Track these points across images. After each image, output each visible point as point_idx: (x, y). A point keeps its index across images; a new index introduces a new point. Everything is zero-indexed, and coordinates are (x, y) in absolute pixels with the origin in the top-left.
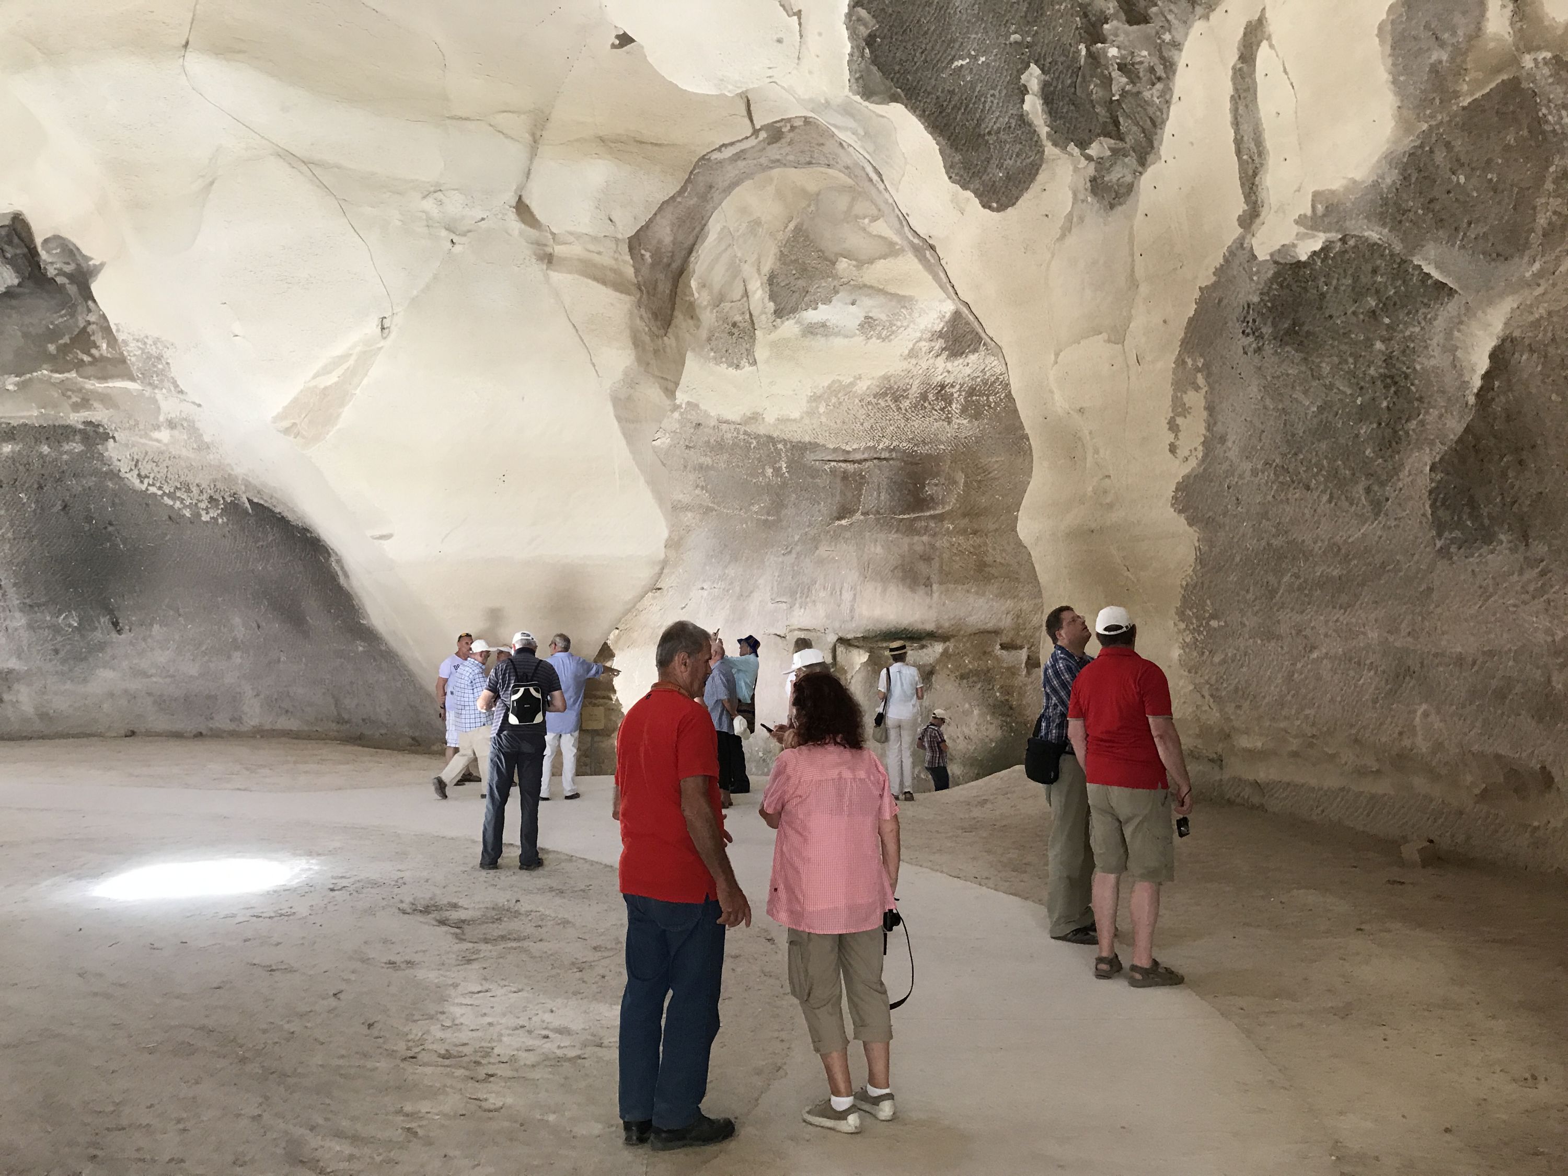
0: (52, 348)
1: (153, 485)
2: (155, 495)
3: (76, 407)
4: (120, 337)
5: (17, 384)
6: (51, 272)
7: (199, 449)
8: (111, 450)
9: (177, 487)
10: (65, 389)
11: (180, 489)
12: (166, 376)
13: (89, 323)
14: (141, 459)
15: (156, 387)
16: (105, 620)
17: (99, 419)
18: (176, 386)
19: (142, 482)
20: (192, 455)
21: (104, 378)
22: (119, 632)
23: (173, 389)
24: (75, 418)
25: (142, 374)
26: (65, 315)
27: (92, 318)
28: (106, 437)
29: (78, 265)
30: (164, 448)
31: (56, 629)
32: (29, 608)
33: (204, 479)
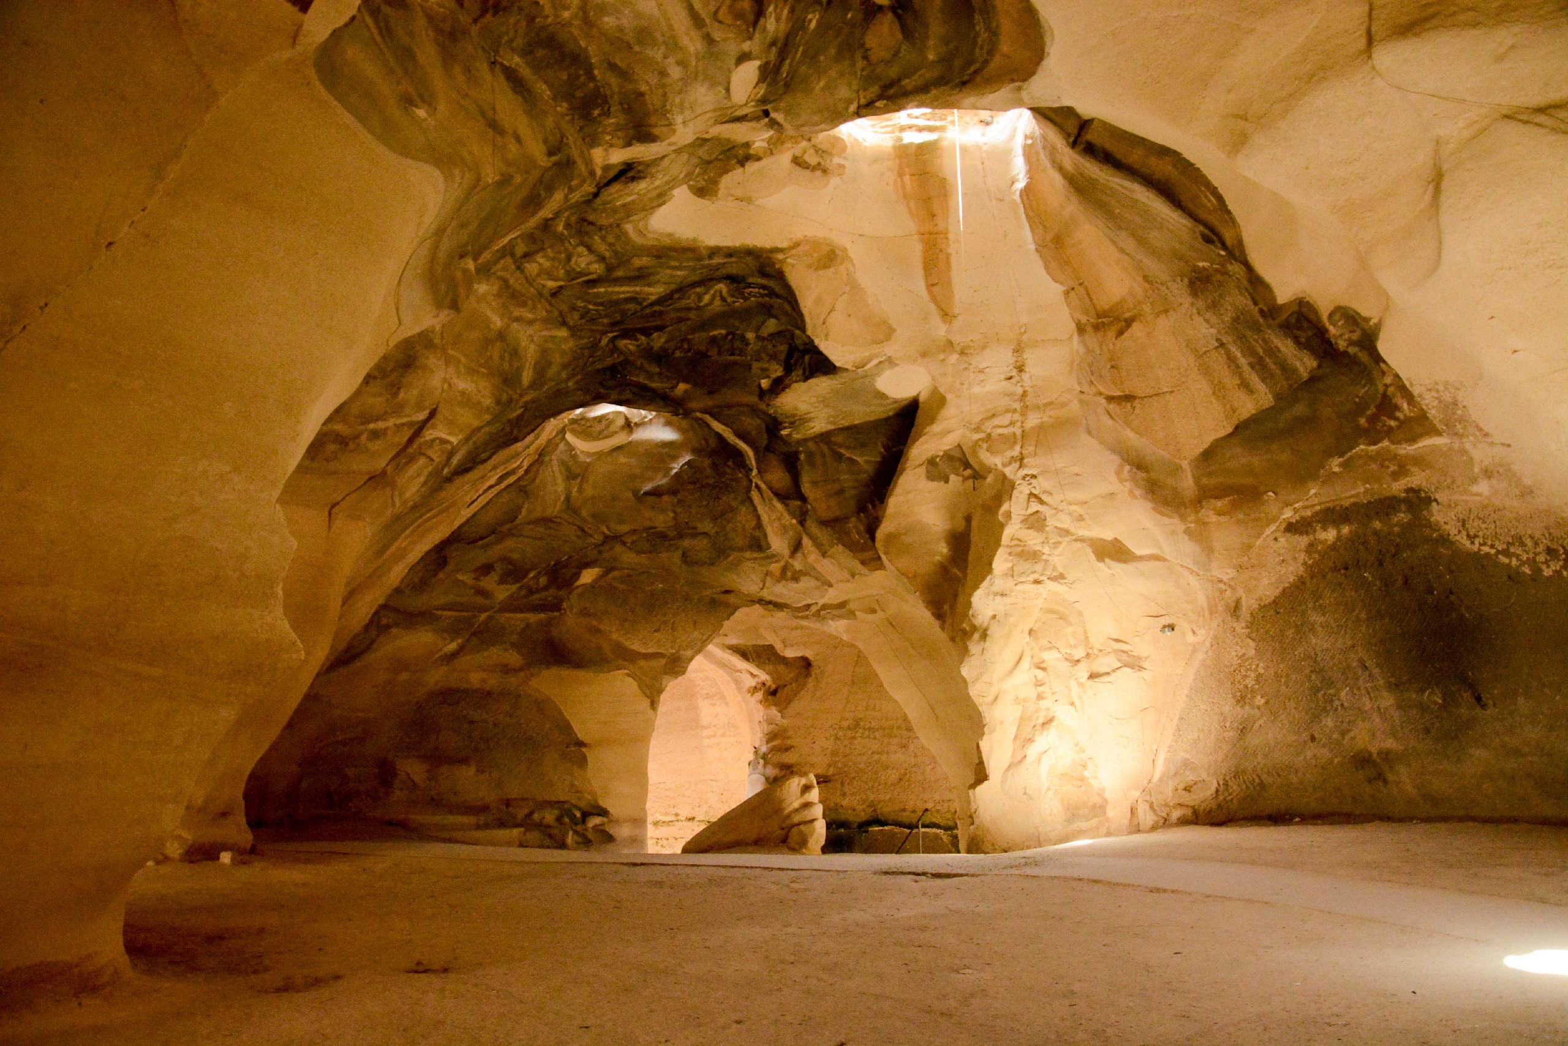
0: (1362, 421)
1: (1485, 544)
2: (1488, 554)
3: (1395, 476)
4: (1415, 391)
5: (1340, 465)
6: (1342, 344)
7: (1522, 495)
8: (1437, 514)
9: (1509, 543)
10: (1382, 459)
11: (1513, 544)
12: (1468, 421)
13: (1386, 386)
14: (1466, 518)
15: (1462, 436)
16: (1467, 695)
17: (1419, 482)
18: (1480, 429)
19: (1472, 543)
20: (1515, 503)
21: (1413, 440)
22: (1484, 707)
23: (1478, 433)
24: (1397, 488)
25: (1446, 425)
26: (1365, 386)
27: (1388, 380)
28: (1428, 501)
29: (1363, 330)
30: (1485, 502)
31: (1423, 708)
32: (1395, 686)
33: (1536, 528)
